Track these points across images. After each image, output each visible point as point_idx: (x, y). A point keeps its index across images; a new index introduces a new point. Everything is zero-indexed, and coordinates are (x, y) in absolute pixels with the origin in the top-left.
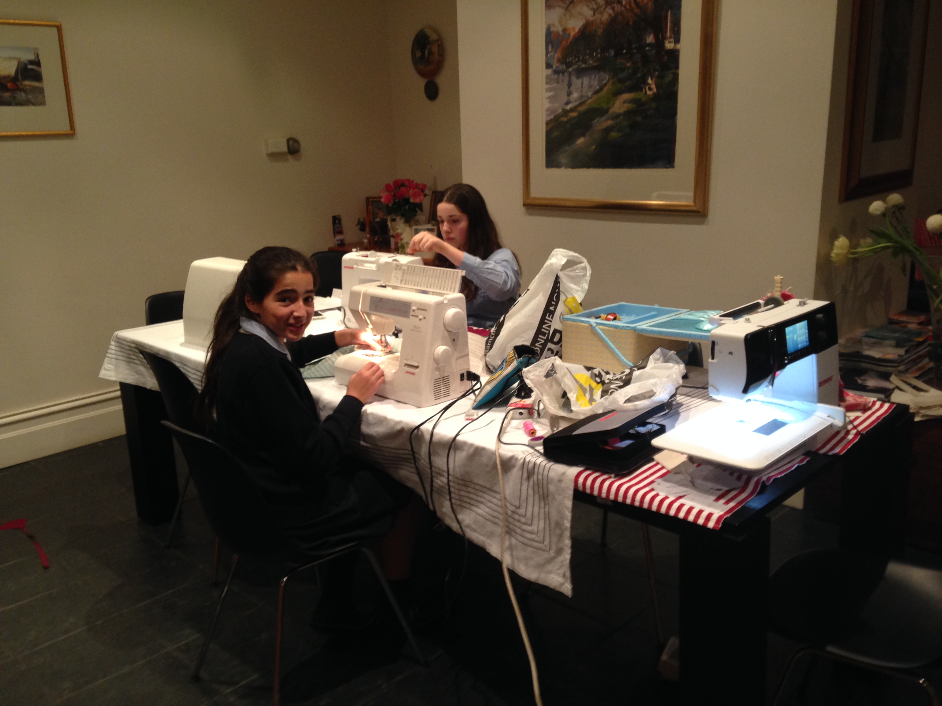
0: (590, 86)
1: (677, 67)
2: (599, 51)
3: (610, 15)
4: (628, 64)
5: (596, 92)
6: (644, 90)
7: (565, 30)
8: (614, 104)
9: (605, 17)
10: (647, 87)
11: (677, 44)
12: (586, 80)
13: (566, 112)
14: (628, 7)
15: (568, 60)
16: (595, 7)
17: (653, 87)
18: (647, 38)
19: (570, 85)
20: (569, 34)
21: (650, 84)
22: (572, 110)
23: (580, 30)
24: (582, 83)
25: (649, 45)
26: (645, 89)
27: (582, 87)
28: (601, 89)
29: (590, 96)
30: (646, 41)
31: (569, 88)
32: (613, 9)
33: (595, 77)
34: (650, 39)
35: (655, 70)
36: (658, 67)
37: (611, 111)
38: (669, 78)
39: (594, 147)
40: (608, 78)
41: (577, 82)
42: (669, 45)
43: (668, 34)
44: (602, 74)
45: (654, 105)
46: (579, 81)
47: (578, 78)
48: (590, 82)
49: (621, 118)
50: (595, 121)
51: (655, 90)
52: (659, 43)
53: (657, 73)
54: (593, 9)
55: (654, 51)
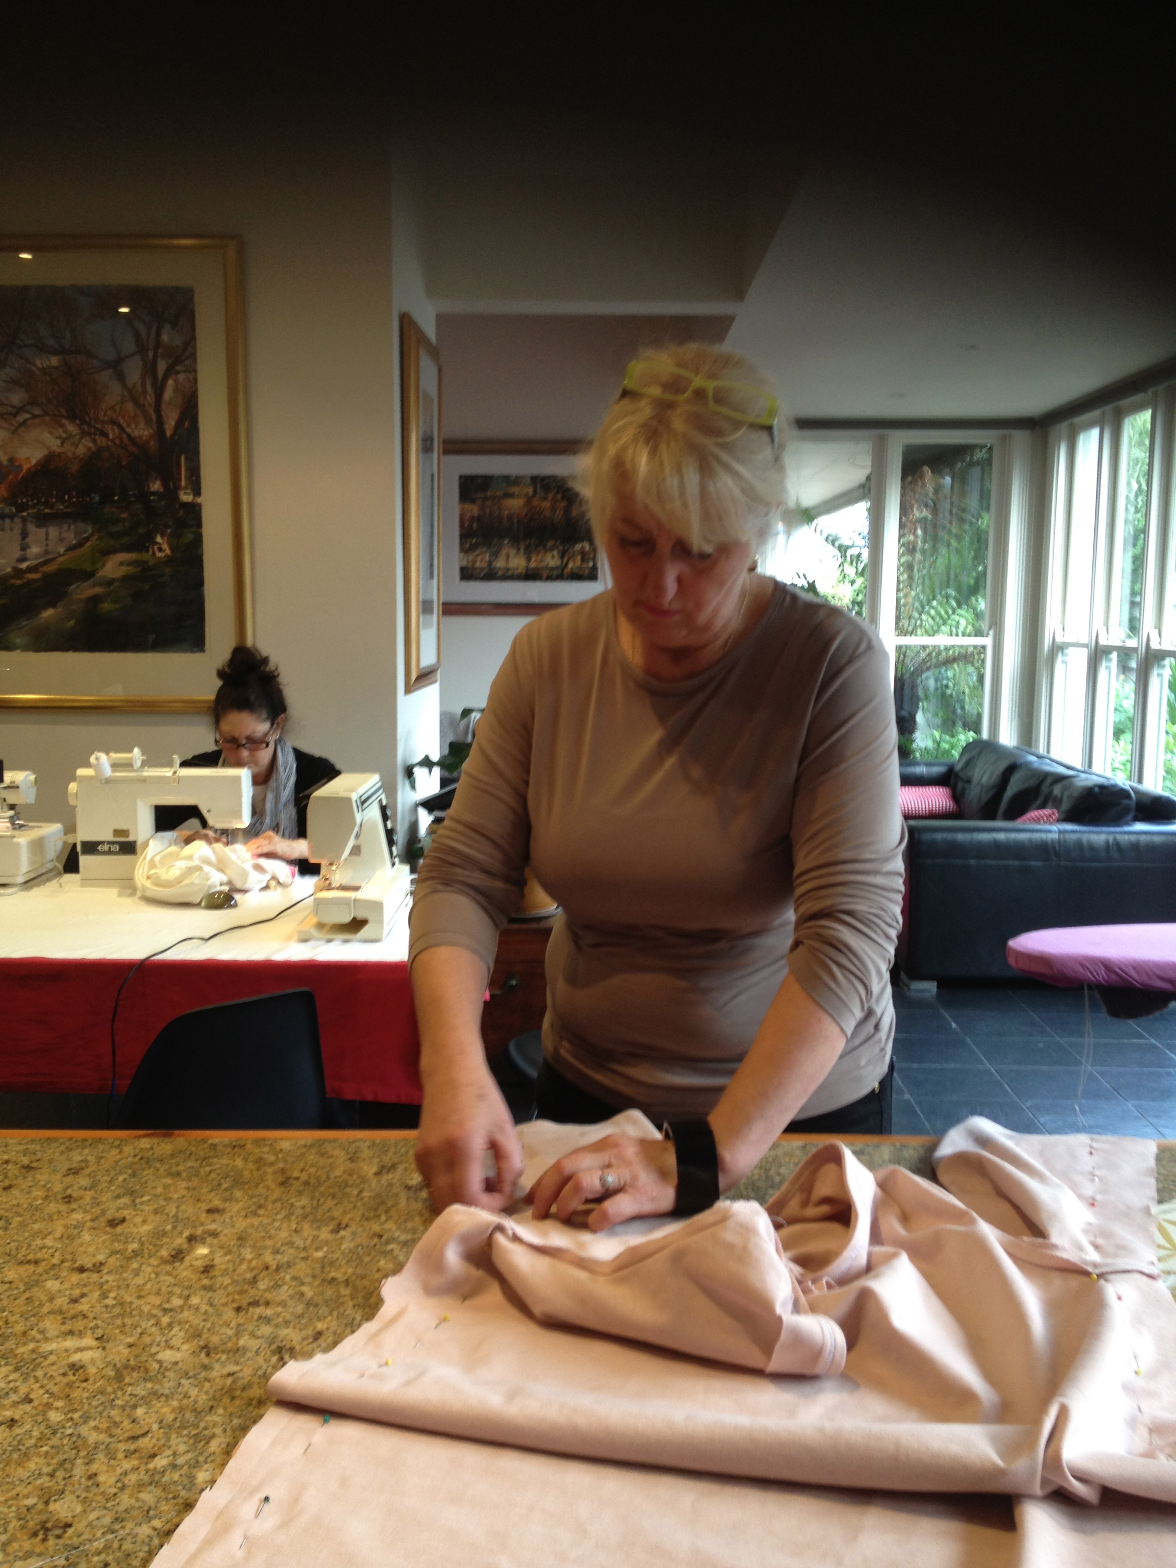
0: (62, 540)
1: (199, 525)
2: (74, 494)
3: (89, 449)
4: (123, 516)
5: (72, 548)
6: (151, 551)
7: (11, 460)
8: (104, 565)
9: (81, 451)
10: (156, 548)
11: (196, 498)
12: (53, 531)
13: (18, 573)
14: (117, 442)
15: (19, 501)
16: (64, 435)
17: (165, 546)
18: (151, 485)
19: (24, 535)
20: (20, 466)
21: (160, 544)
22: (30, 570)
23: (38, 463)
24: (47, 534)
25: (154, 493)
26: (153, 549)
27: (47, 539)
28: (80, 545)
29: (62, 553)
30: (149, 488)
31: (24, 539)
32: (94, 441)
33: (69, 527)
34: (156, 486)
35: (168, 527)
36: (171, 523)
37: (100, 573)
38: (189, 537)
39: (72, 623)
40: (90, 531)
41: (36, 533)
42: (186, 497)
43: (183, 483)
44: (81, 525)
45: (168, 570)
46: (43, 530)
47: (38, 526)
48: (60, 533)
49: (116, 584)
50: (74, 586)
51: (168, 552)
52: (171, 494)
53: (169, 531)
54: (60, 437)
55: (163, 503)
